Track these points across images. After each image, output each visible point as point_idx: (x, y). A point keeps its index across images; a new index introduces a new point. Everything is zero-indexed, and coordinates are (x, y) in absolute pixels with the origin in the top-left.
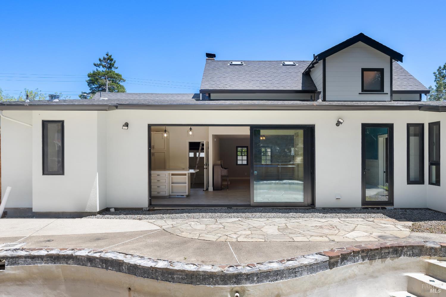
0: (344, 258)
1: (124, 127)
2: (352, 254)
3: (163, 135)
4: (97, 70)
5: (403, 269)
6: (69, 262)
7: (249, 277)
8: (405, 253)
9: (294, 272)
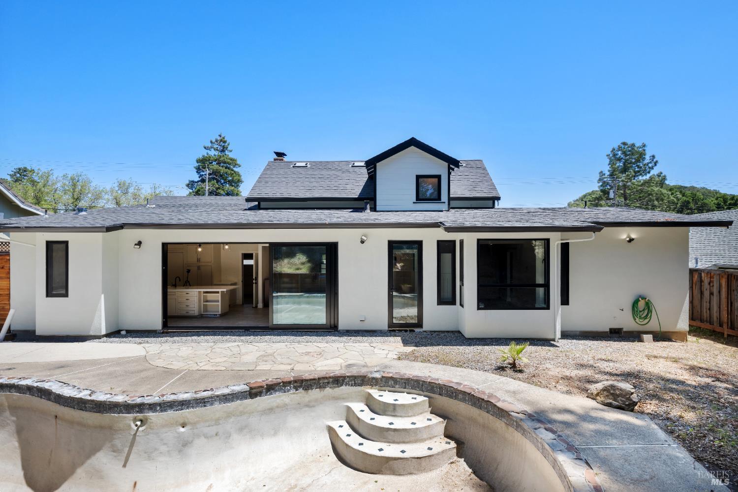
0: (271, 388)
1: (136, 246)
2: (282, 384)
3: (197, 249)
4: (208, 154)
5: (343, 399)
7: (152, 407)
8: (346, 383)
9: (202, 402)
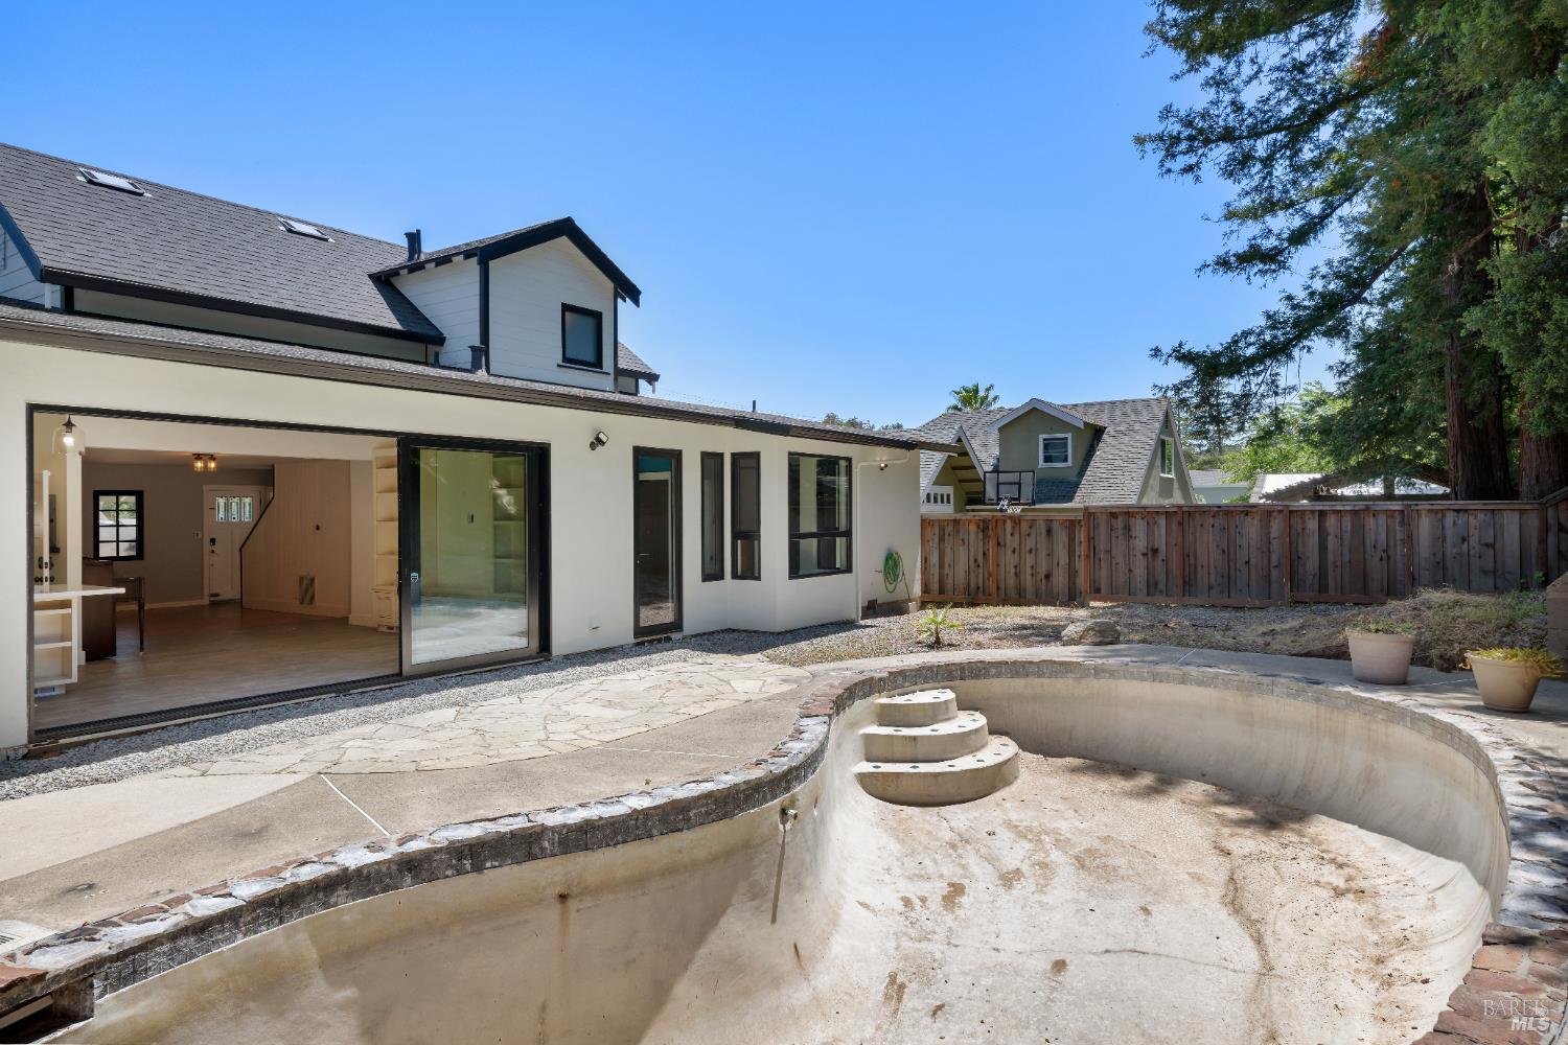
6: (333, 900)
7: (798, 773)
8: (857, 695)
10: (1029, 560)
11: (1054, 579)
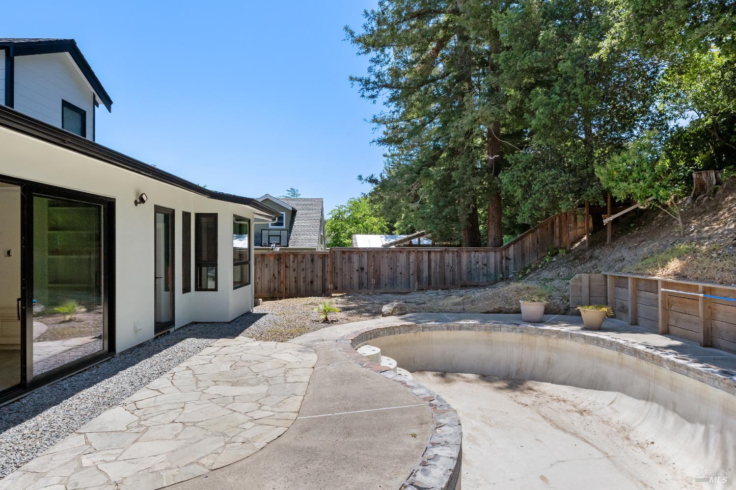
10: (302, 274)
11: (315, 283)
